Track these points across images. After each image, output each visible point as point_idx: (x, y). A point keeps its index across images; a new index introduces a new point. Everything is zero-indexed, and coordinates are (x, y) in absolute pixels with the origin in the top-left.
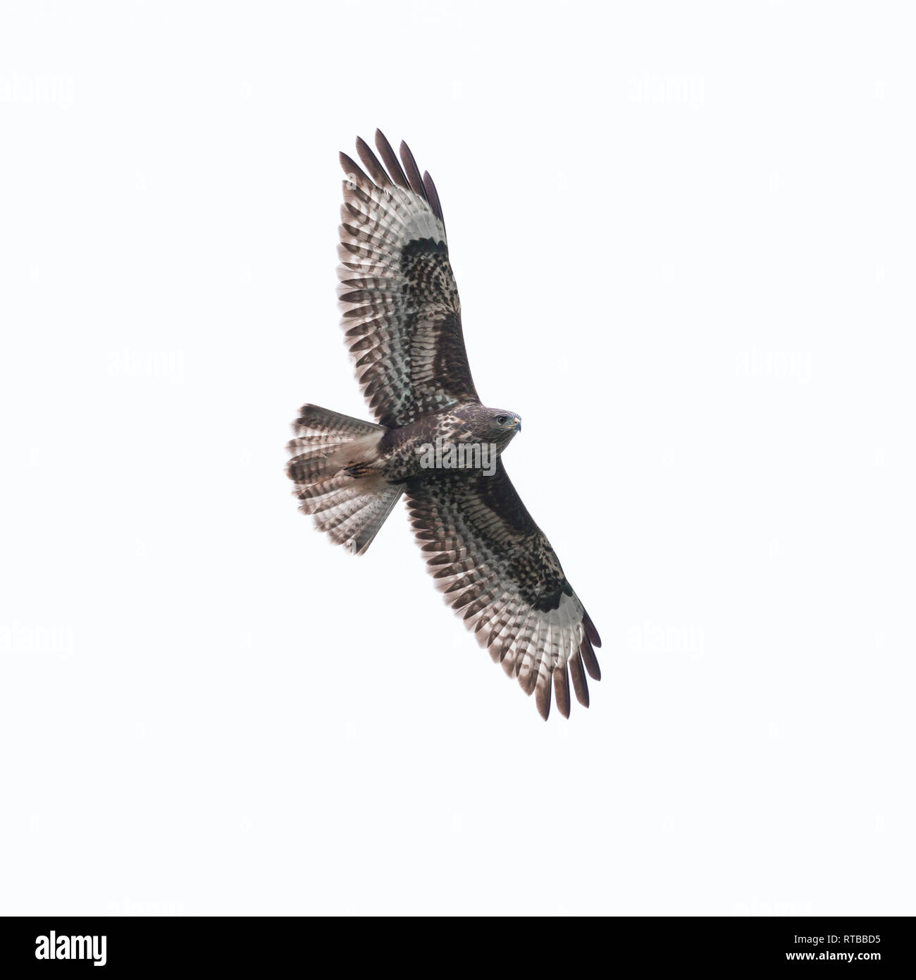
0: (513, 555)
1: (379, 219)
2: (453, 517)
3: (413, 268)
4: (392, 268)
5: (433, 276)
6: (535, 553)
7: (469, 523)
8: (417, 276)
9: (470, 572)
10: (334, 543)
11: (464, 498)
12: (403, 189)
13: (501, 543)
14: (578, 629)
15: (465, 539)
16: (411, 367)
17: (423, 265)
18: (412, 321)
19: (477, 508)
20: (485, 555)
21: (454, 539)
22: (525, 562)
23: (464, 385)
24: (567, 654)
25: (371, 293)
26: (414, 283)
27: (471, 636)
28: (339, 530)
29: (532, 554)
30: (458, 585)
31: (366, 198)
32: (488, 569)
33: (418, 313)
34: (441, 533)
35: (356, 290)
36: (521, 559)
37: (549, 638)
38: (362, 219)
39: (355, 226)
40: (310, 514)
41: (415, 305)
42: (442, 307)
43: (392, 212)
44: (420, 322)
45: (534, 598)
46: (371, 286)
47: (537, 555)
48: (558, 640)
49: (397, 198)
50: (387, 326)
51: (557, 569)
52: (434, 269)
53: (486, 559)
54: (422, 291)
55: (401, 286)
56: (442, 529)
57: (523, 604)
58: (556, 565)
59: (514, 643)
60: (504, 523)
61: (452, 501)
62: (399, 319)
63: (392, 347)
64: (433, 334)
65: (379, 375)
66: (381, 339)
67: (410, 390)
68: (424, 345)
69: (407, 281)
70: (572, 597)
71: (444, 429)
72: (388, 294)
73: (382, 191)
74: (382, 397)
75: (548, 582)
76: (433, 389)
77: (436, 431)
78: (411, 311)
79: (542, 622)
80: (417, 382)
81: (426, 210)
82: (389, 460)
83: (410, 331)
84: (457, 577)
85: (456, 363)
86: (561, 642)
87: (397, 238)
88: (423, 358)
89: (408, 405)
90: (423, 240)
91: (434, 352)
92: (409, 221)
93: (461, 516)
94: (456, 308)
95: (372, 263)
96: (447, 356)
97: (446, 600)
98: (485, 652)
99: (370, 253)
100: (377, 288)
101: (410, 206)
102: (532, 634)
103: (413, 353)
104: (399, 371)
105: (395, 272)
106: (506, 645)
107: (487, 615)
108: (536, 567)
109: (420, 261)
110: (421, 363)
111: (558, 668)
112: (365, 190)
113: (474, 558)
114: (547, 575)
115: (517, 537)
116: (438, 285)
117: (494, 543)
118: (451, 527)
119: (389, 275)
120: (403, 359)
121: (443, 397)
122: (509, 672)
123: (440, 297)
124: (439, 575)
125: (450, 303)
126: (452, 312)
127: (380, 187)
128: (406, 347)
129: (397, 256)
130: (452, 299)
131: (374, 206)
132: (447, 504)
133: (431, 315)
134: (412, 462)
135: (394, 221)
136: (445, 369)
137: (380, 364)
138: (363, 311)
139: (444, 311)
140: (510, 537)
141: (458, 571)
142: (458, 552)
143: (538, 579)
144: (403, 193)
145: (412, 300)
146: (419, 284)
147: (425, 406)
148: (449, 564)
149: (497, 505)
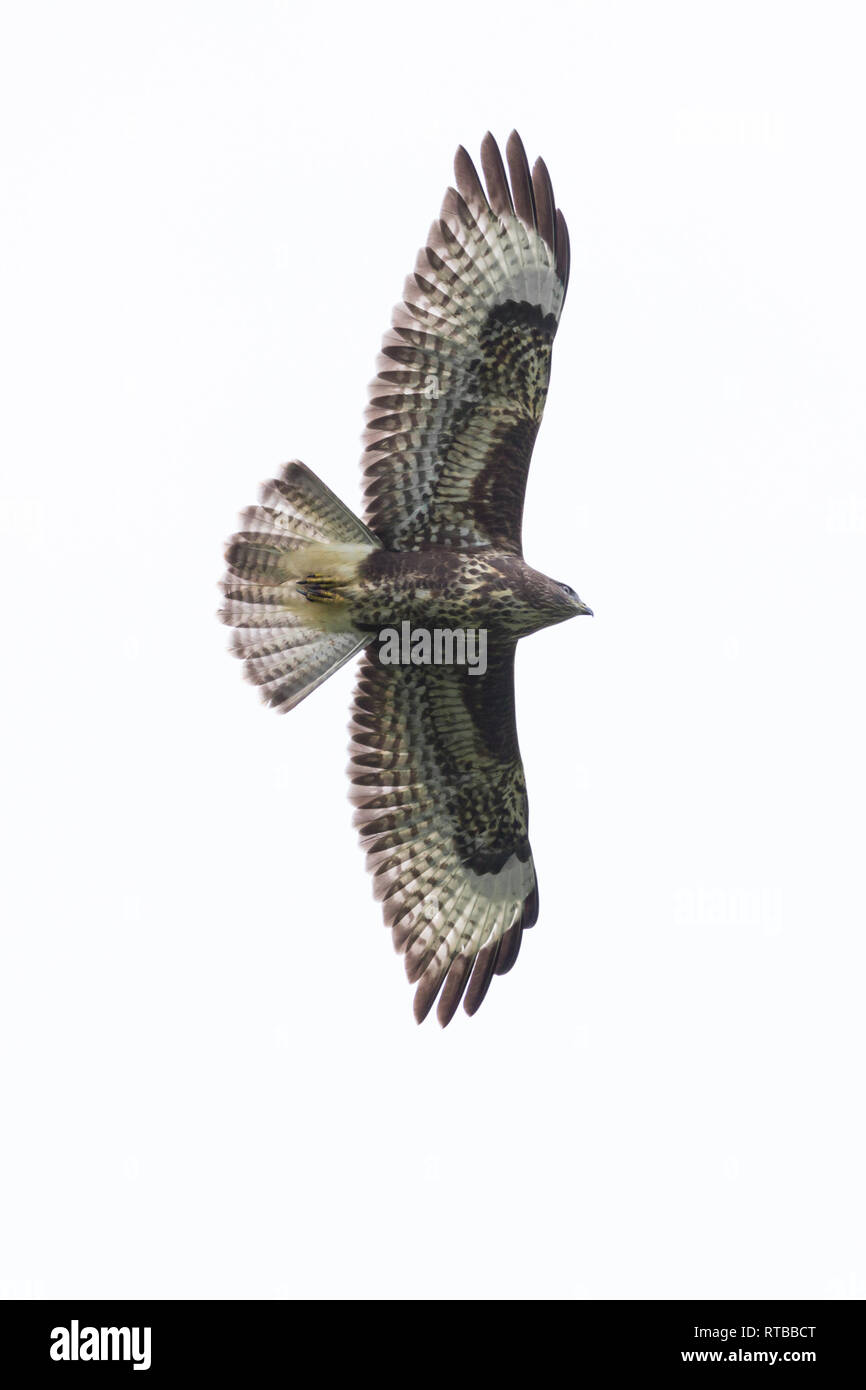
0: (466, 782)
1: (476, 257)
2: (411, 706)
3: (497, 339)
4: (468, 331)
5: (521, 360)
6: (500, 789)
7: (428, 720)
8: (498, 352)
9: (402, 789)
10: (249, 680)
11: (438, 683)
12: (524, 226)
13: (458, 760)
14: (513, 909)
15: (413, 742)
16: (442, 476)
17: (512, 339)
18: (467, 412)
19: (448, 701)
20: (429, 771)
21: (399, 737)
22: (480, 798)
23: (508, 525)
24: (483, 940)
25: (426, 356)
26: (490, 361)
27: (368, 880)
28: (261, 664)
29: (494, 790)
30: (378, 803)
31: (470, 222)
32: (426, 792)
33: (478, 404)
34: (387, 722)
35: (408, 345)
36: (476, 792)
37: (468, 911)
38: (455, 249)
39: (441, 256)
40: (230, 625)
41: (480, 392)
42: (517, 406)
43: (497, 252)
44: (476, 417)
45: (470, 850)
46: (430, 347)
47: (501, 792)
48: (478, 917)
49: (512, 235)
50: (430, 408)
51: (521, 820)
52: (525, 350)
53: (429, 777)
54: (496, 376)
55: (469, 360)
56: (390, 718)
57: (453, 855)
58: (521, 814)
59: (419, 905)
60: (475, 734)
61: (421, 682)
62: (449, 404)
63: (424, 439)
64: (490, 440)
65: (394, 471)
66: (415, 424)
67: (429, 507)
68: (470, 451)
69: (481, 355)
70: (526, 865)
71: (468, 576)
72: (448, 365)
73: (495, 219)
74: (386, 503)
75: (500, 834)
76: (461, 515)
77: (455, 575)
78: (469, 398)
79: (468, 886)
80: (443, 499)
81: (547, 263)
82: (372, 591)
83: (457, 426)
84: (382, 791)
85: (507, 490)
86: (482, 921)
87: (490, 290)
88: (462, 468)
89: (418, 526)
90: (525, 305)
91: (482, 466)
92: (517, 273)
93: (422, 707)
94: (537, 415)
95: (443, 315)
96: (498, 477)
97: (355, 819)
98: (378, 907)
99: (446, 299)
100: (436, 352)
101: (525, 252)
102: (448, 899)
103: (450, 457)
104: (422, 476)
105: (470, 338)
106: (408, 904)
107: (400, 856)
108: (493, 809)
109: (510, 333)
110: (456, 474)
111: (462, 956)
112: (473, 210)
113: (412, 771)
114: (504, 825)
115: (484, 759)
116: (522, 375)
117: (448, 757)
118: (402, 718)
119: (460, 339)
120: (433, 461)
121: (471, 531)
122: (399, 944)
123: (519, 392)
124: (360, 780)
125: (531, 405)
126: (529, 418)
127: (495, 213)
128: (444, 446)
129: (481, 315)
130: (536, 401)
131: (476, 236)
132: (412, 684)
133: (497, 413)
134: (404, 607)
135: (495, 266)
136: (489, 494)
137: (400, 457)
138: (406, 377)
139: (519, 413)
140: (474, 757)
141: (385, 782)
142: (396, 756)
143: (488, 825)
144: (523, 230)
145: (478, 383)
146: (495, 365)
147: (441, 535)
148: (379, 770)
149: (479, 706)
